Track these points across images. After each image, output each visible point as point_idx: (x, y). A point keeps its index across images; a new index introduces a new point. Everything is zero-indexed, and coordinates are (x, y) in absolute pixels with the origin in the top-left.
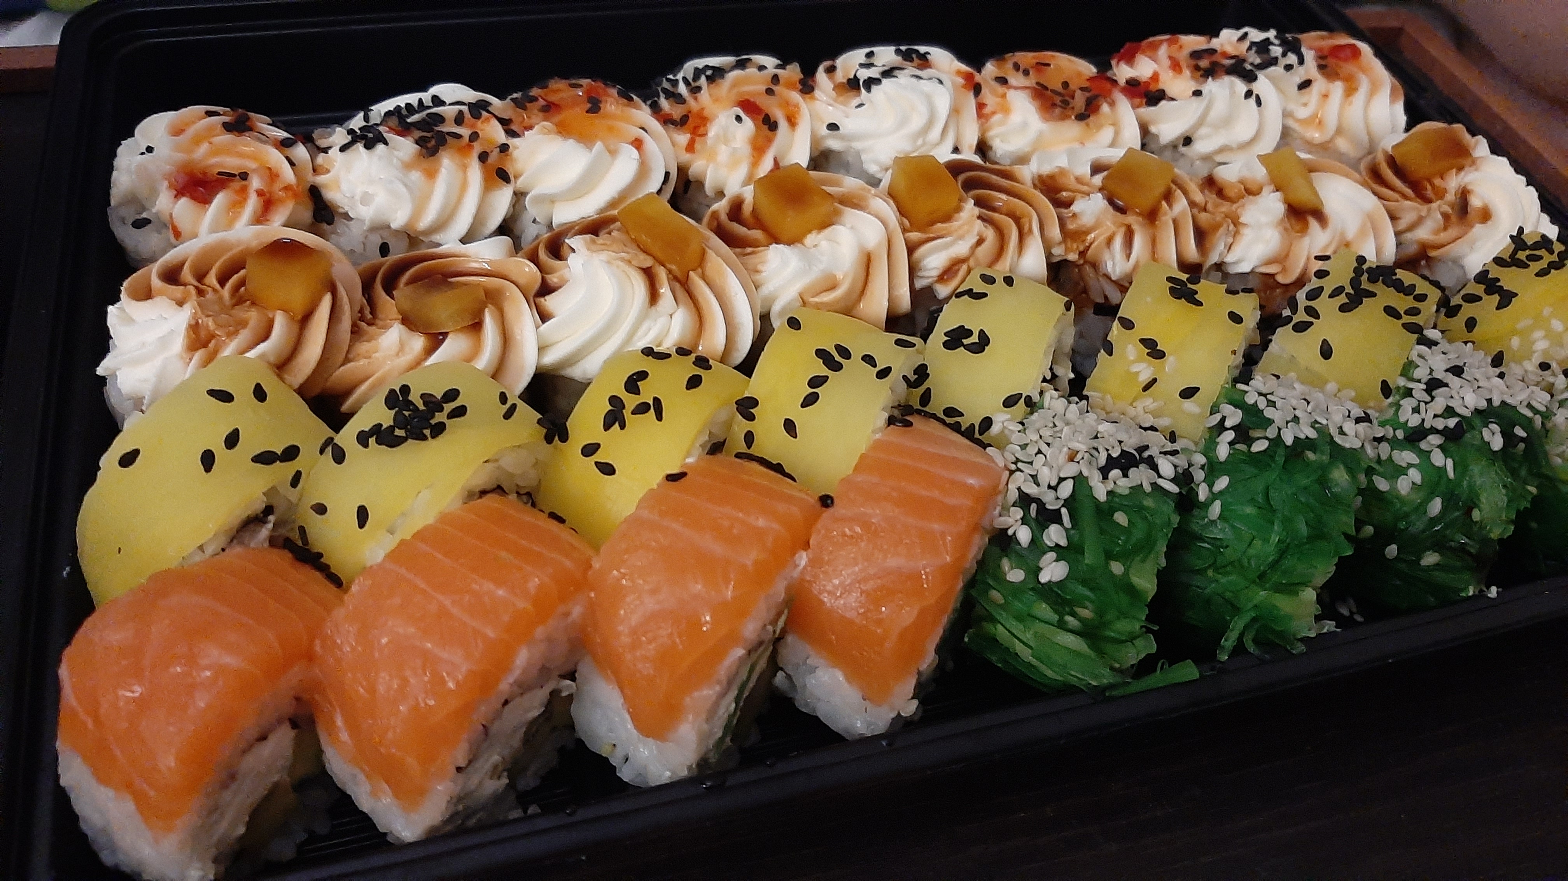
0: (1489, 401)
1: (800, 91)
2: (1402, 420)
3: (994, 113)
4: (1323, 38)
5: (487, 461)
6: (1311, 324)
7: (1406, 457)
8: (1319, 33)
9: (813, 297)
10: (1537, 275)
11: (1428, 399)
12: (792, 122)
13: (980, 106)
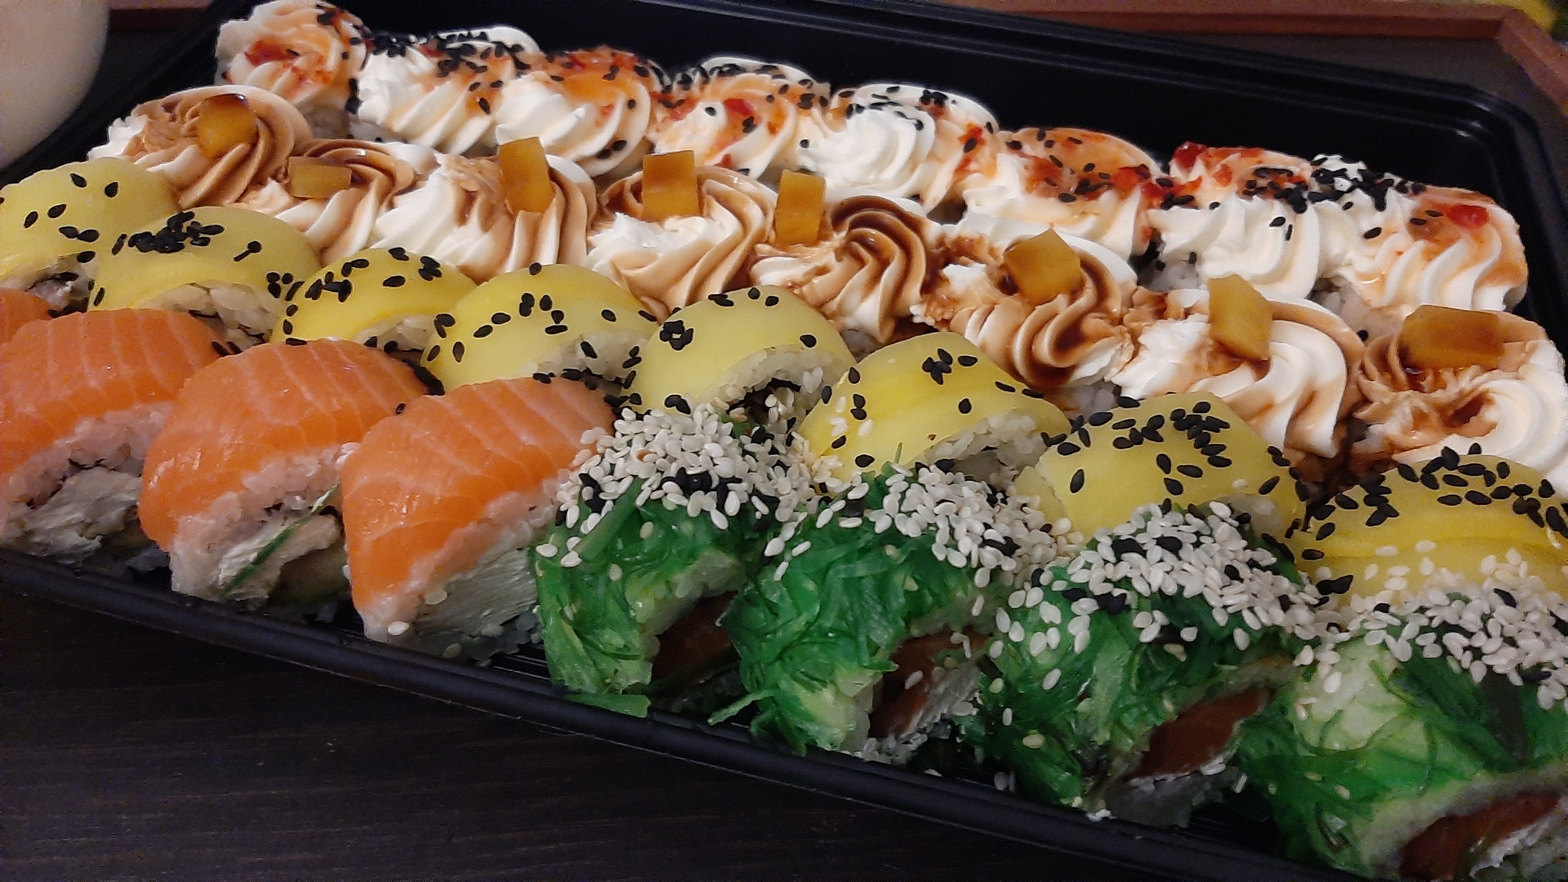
0: (1181, 588)
1: (798, 104)
2: (1070, 571)
3: (975, 171)
4: (1463, 196)
5: (192, 284)
6: (1077, 449)
7: (1051, 613)
8: (1463, 190)
9: (626, 269)
10: (1440, 500)
11: (1112, 559)
12: (773, 130)
13: (966, 162)
